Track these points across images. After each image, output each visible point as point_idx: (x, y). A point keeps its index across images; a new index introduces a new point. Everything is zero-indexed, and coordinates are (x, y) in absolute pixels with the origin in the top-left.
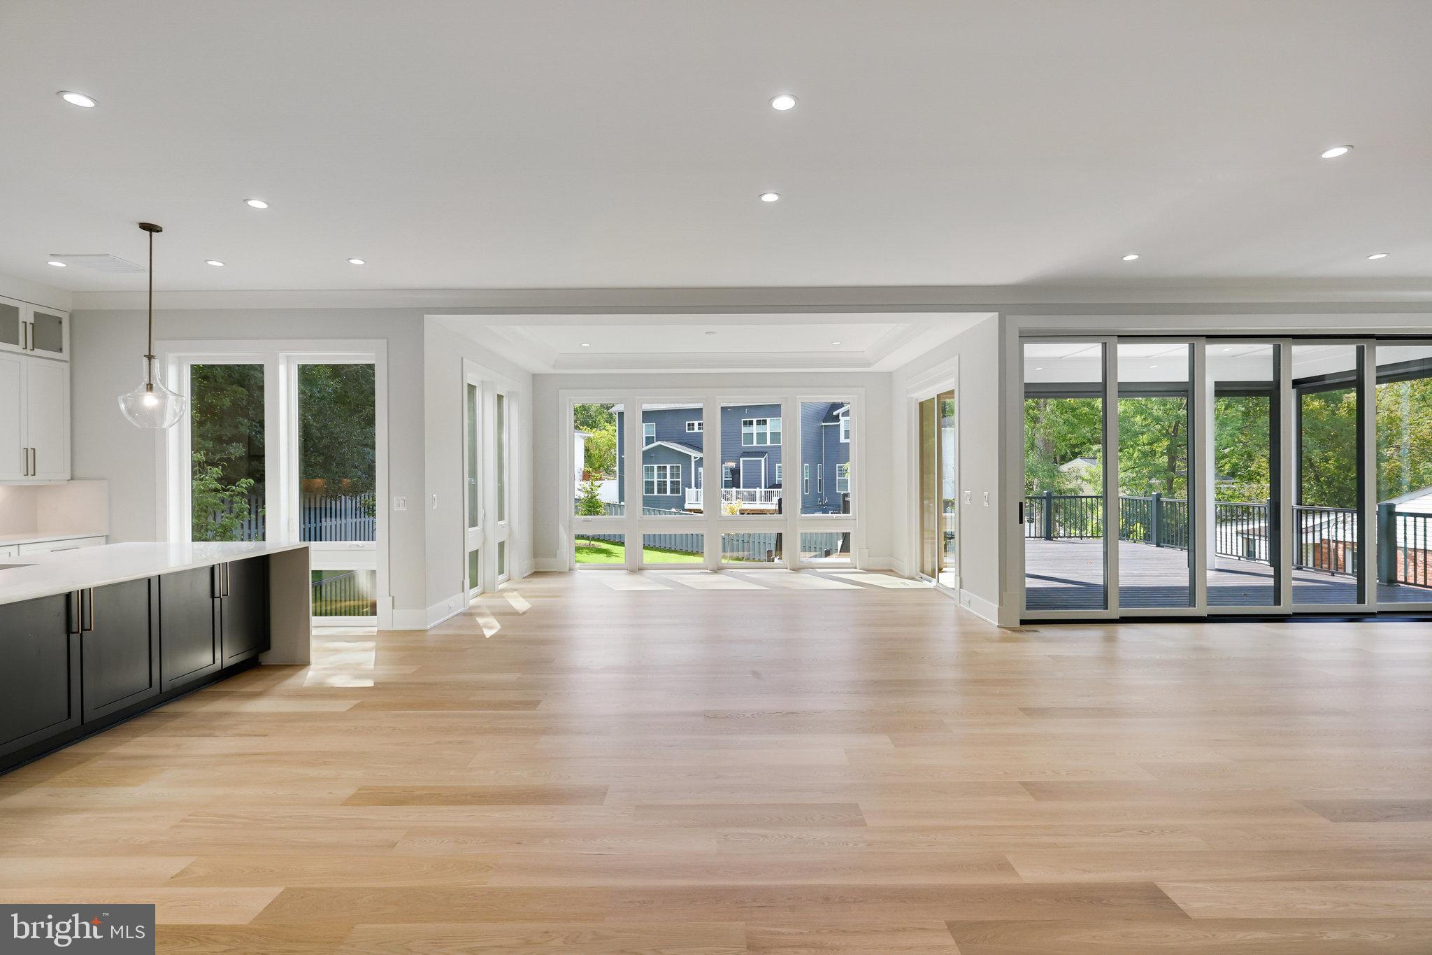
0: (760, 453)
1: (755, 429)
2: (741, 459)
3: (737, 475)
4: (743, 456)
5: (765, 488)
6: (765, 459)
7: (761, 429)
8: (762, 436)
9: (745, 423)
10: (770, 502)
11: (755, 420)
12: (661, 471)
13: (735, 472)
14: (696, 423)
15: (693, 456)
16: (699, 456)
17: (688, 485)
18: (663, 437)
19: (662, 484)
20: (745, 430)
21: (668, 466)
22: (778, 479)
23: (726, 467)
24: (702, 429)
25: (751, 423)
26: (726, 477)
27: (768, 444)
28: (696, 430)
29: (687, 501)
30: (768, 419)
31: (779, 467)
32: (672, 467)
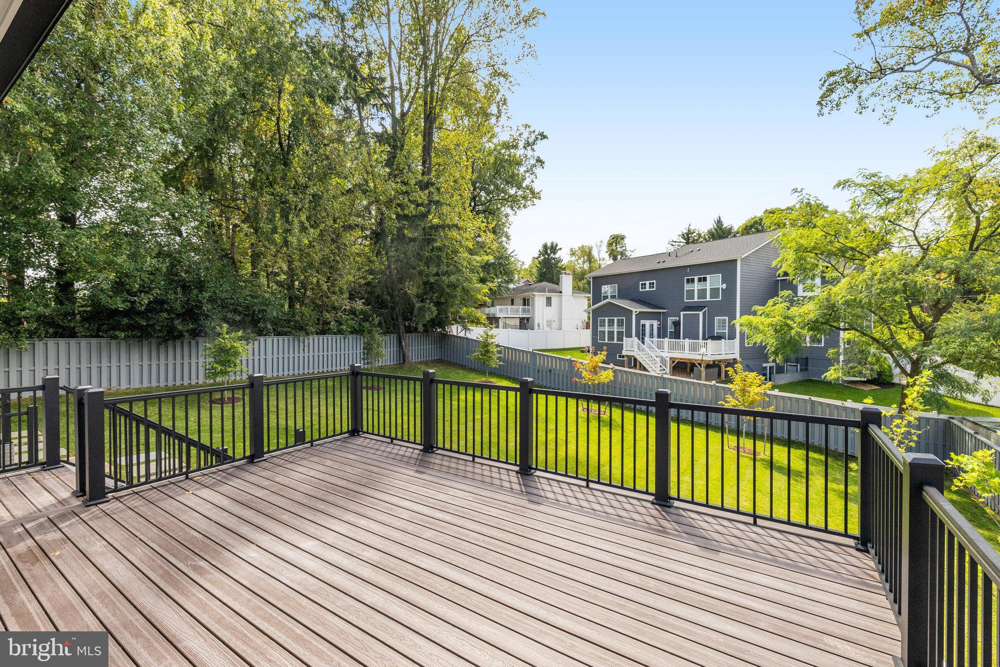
0: (699, 307)
1: (696, 286)
2: (682, 313)
3: (678, 327)
4: (684, 310)
5: (704, 339)
6: (704, 314)
7: (702, 286)
8: (702, 293)
9: (688, 281)
10: (698, 353)
11: (696, 278)
12: (611, 323)
13: (677, 324)
14: (647, 283)
15: (634, 310)
16: (638, 310)
17: (629, 335)
18: (622, 295)
19: (611, 334)
20: (687, 287)
21: (616, 319)
22: (717, 331)
23: (670, 320)
24: (653, 287)
25: (693, 281)
26: (670, 328)
27: (708, 299)
28: (647, 289)
29: (624, 349)
30: (708, 277)
31: (719, 320)
32: (618, 320)
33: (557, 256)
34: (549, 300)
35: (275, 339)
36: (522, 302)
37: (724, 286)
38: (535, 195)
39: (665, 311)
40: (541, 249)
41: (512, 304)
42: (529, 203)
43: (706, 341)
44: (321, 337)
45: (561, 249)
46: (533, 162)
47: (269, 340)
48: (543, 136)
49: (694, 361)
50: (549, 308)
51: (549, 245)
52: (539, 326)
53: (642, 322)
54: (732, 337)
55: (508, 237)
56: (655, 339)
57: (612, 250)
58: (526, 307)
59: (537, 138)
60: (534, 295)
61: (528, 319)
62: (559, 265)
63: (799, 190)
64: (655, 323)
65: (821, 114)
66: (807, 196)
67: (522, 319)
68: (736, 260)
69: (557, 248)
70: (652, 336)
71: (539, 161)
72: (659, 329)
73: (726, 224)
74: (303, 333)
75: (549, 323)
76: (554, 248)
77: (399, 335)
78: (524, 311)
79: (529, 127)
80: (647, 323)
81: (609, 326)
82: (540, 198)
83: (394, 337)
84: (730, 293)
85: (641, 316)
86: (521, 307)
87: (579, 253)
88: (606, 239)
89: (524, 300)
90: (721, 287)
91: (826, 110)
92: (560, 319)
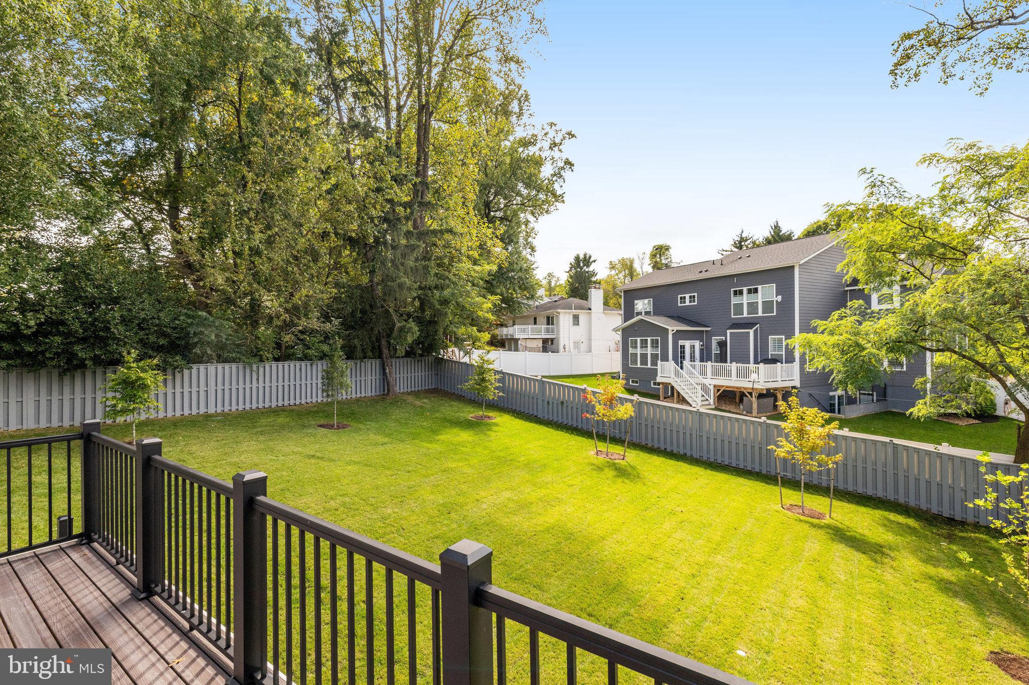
0: (748, 324)
1: (745, 299)
2: (728, 332)
3: (724, 348)
4: (731, 328)
5: (756, 362)
6: (756, 332)
7: (752, 298)
8: (753, 307)
9: (735, 293)
10: (748, 379)
11: (745, 289)
12: (644, 344)
13: (722, 345)
14: (687, 296)
15: (670, 328)
16: (676, 329)
17: (665, 358)
18: (658, 311)
19: (643, 356)
20: (734, 300)
21: (649, 339)
22: (771, 352)
23: (715, 340)
24: (694, 302)
25: (741, 293)
26: (715, 350)
27: (760, 314)
28: (687, 303)
29: (659, 374)
30: (760, 287)
31: (774, 340)
32: (652, 340)
33: (591, 269)
34: (576, 319)
35: (220, 366)
36: (545, 320)
37: (779, 298)
38: (559, 198)
39: (708, 329)
40: (573, 261)
41: (535, 323)
42: (552, 208)
43: (757, 366)
44: (280, 365)
45: (594, 261)
46: (561, 164)
47: (212, 368)
48: (571, 135)
49: (743, 390)
50: (576, 327)
51: (582, 257)
52: (564, 348)
53: (681, 342)
54: (790, 359)
55: (533, 249)
56: (698, 363)
57: (656, 262)
58: (550, 326)
59: (564, 138)
60: (559, 313)
61: (552, 340)
62: (594, 279)
63: (868, 170)
64: (697, 344)
65: (895, 85)
66: (880, 178)
67: (545, 341)
68: (793, 267)
69: (591, 260)
70: (693, 359)
71: (568, 163)
72: (701, 351)
73: (784, 230)
74: (257, 359)
75: (577, 345)
76: (587, 261)
77: (383, 361)
78: (548, 331)
79: (555, 125)
80: (687, 344)
81: (642, 347)
82: (563, 202)
83: (376, 363)
84: (786, 306)
85: (679, 335)
86: (544, 327)
87: (619, 266)
88: (649, 250)
89: (548, 318)
90: (775, 299)
91: (901, 81)
92: (590, 340)
